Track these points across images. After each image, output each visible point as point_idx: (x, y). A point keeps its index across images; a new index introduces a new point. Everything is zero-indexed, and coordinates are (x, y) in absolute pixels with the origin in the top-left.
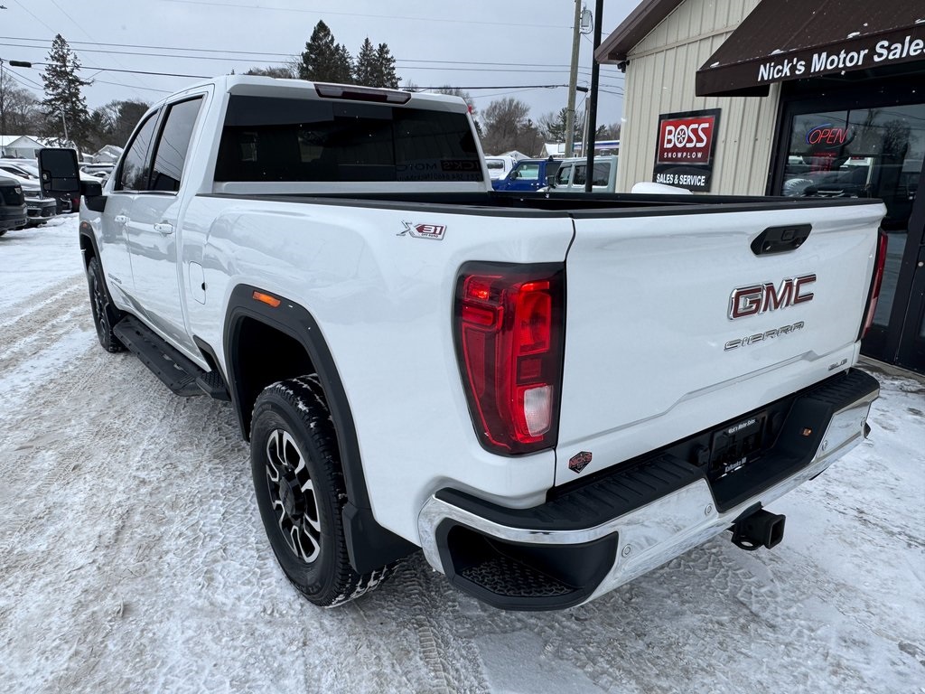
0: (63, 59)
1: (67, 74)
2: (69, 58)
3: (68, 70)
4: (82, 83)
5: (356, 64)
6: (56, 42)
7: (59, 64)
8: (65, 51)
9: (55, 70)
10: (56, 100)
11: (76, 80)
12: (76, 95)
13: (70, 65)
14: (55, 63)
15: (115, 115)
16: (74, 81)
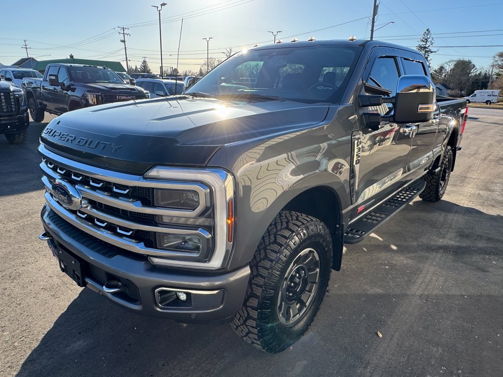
0: (426, 41)
1: (425, 48)
2: (429, 40)
3: (427, 46)
4: (432, 52)
6: (425, 33)
7: (424, 43)
8: (428, 37)
9: (421, 47)
11: (430, 51)
13: (428, 44)
14: (422, 43)
15: (448, 68)
16: (428, 52)
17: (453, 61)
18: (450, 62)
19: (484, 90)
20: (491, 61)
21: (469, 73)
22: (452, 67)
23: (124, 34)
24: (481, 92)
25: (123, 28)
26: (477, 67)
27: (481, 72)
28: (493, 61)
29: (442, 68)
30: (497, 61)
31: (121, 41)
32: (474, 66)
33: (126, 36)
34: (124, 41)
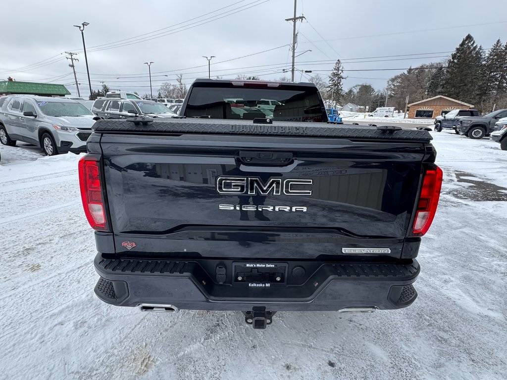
0: (338, 69)
1: (338, 75)
2: (340, 68)
4: (343, 78)
5: (487, 55)
6: (337, 62)
8: (340, 66)
9: (334, 73)
10: (332, 85)
11: (342, 77)
12: (339, 83)
13: (340, 72)
14: (335, 72)
15: (356, 91)
16: (340, 78)
17: (358, 85)
18: (356, 86)
19: (383, 108)
20: (386, 85)
21: (370, 95)
22: (358, 90)
23: (72, 59)
24: (381, 109)
25: (71, 53)
26: (376, 90)
27: (378, 94)
28: (387, 85)
29: (351, 91)
30: (390, 85)
31: (70, 66)
32: (373, 90)
33: (74, 61)
34: (73, 66)
